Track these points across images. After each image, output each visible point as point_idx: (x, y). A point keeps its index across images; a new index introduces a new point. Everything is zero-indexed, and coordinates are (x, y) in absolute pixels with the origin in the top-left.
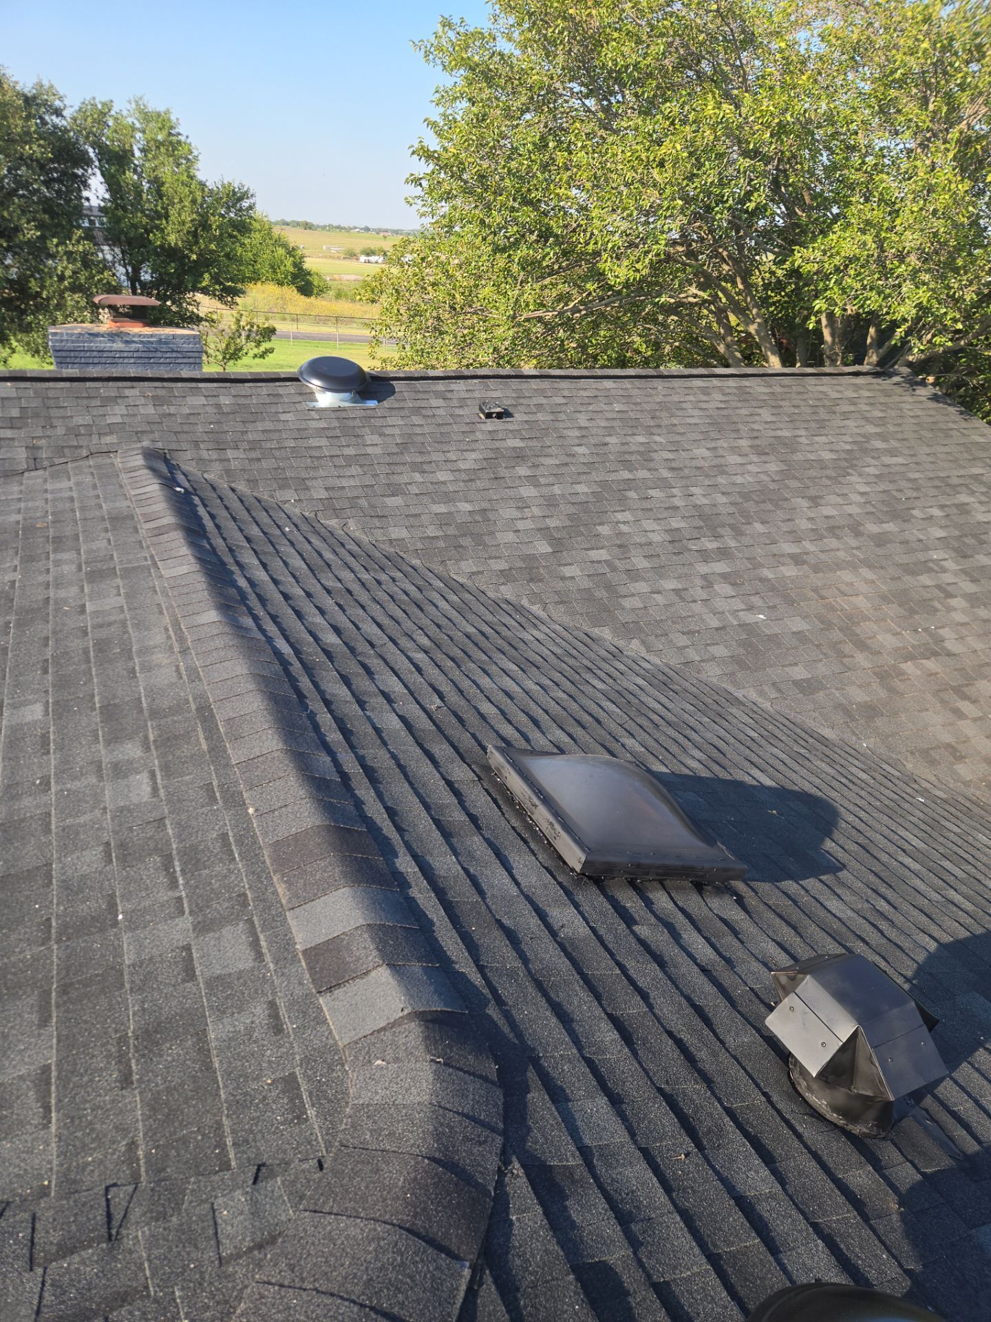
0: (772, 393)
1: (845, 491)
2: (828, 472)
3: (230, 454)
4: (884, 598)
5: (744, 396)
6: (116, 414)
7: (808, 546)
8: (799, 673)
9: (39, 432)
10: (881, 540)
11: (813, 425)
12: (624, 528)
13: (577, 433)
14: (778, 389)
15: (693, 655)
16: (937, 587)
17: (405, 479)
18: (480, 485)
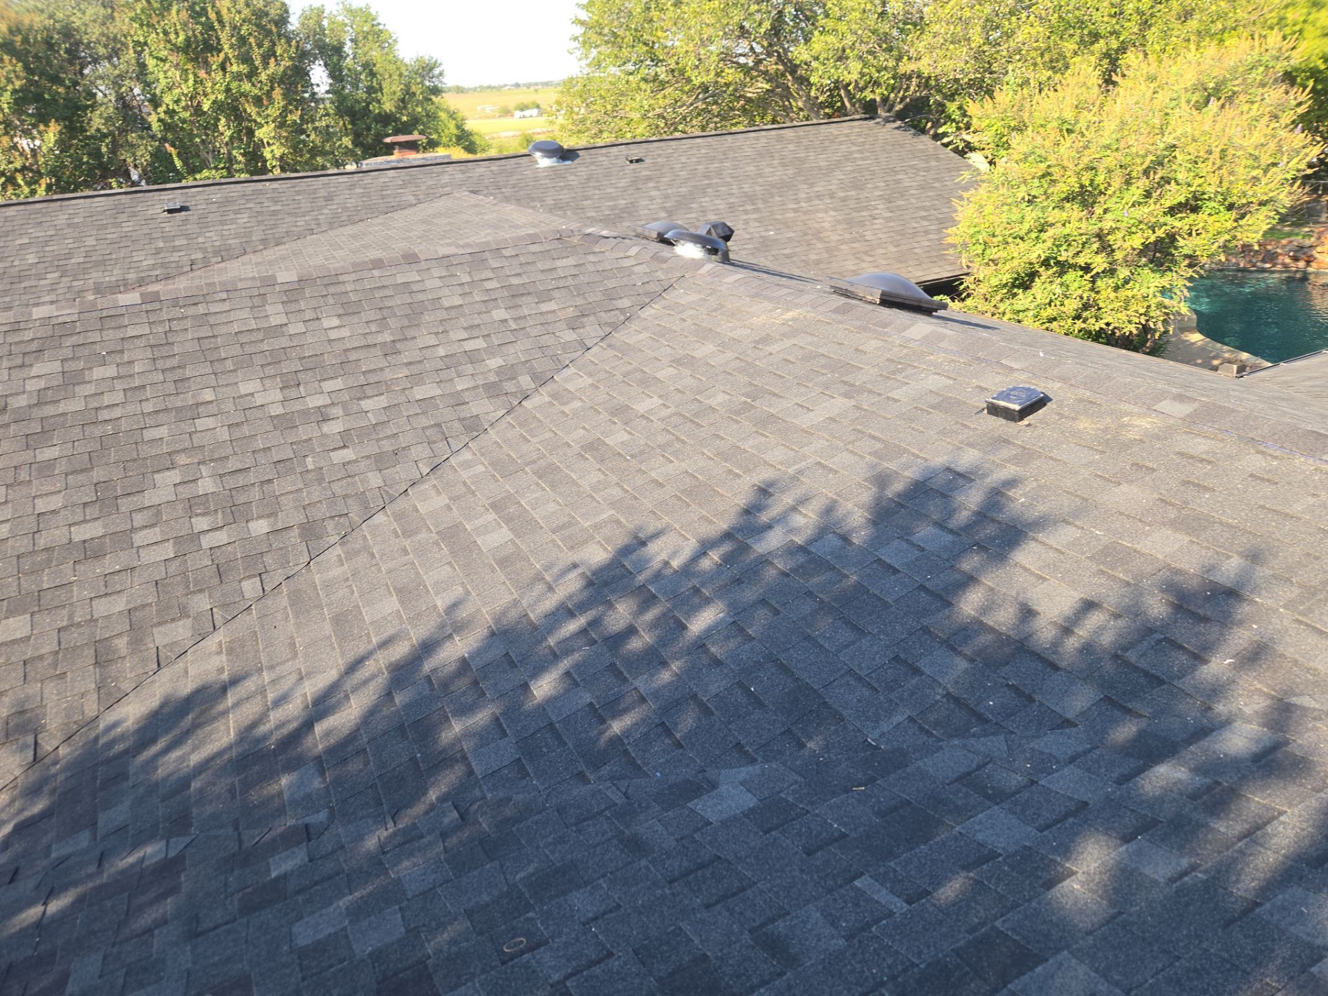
0: (797, 137)
1: (831, 179)
2: (823, 171)
3: (504, 190)
4: (839, 222)
5: (780, 139)
6: (445, 178)
7: (803, 204)
8: (786, 252)
9: (414, 189)
10: (844, 200)
11: (819, 149)
13: (680, 165)
14: (802, 133)
16: (871, 216)
17: (591, 193)
18: (629, 192)
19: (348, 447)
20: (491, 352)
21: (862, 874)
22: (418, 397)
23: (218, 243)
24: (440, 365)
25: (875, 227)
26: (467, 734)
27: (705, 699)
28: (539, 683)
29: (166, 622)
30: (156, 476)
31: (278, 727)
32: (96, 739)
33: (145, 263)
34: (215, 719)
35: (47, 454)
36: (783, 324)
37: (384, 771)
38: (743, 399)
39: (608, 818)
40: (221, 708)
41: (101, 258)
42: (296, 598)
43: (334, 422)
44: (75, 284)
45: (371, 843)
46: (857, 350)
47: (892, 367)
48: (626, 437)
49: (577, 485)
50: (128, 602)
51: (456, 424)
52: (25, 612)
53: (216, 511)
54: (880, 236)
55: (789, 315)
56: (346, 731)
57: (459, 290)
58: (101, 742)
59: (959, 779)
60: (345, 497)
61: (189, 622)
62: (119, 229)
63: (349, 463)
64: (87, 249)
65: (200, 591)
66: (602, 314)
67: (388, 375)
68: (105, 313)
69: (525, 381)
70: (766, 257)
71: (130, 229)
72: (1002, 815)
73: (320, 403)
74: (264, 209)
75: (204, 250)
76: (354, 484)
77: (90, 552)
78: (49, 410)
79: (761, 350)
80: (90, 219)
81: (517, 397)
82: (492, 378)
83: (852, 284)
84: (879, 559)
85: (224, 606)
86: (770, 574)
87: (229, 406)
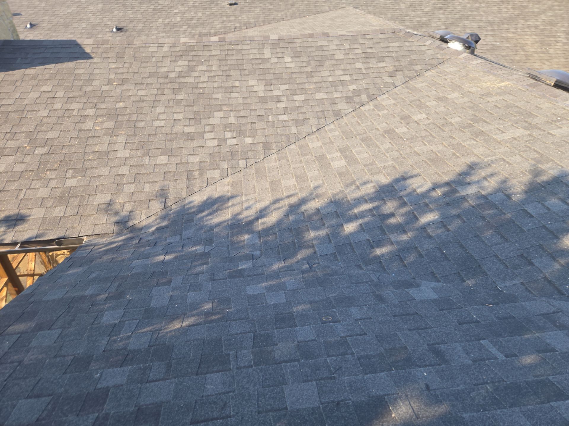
3: (369, 8)
7: (519, 30)
9: (329, 4)
13: (458, 3)
16: (555, 41)
17: (410, 13)
18: (429, 14)
19: (285, 114)
20: (352, 82)
21: (484, 339)
22: (317, 98)
23: (246, 21)
24: (329, 85)
25: (556, 47)
26: (316, 238)
27: (421, 250)
28: (348, 226)
29: (211, 169)
30: (215, 113)
31: (246, 217)
32: (184, 205)
33: (218, 26)
34: (224, 209)
35: (180, 97)
36: (499, 88)
37: (282, 243)
38: (469, 121)
39: (370, 285)
40: (227, 205)
41: (202, 22)
42: (257, 171)
43: (282, 103)
44: (192, 31)
45: (275, 267)
46: (537, 107)
47: (555, 118)
48: (405, 130)
49: (379, 148)
50: (200, 159)
51: (331, 112)
52: (166, 155)
53: (234, 131)
54: (558, 52)
55: (503, 84)
56: (270, 224)
57: (343, 52)
58: (186, 207)
59: (543, 315)
60: (281, 135)
61: (219, 171)
62: (211, 10)
63: (285, 121)
64: (199, 17)
65: (225, 161)
66: (406, 72)
67: (307, 86)
68: (205, 44)
69: (364, 98)
70: (491, 55)
71: (215, 11)
72: (562, 335)
73: (278, 94)
74: (266, 7)
75: (240, 23)
76: (285, 130)
77: (189, 137)
78: (182, 80)
79: (484, 99)
80: (201, 5)
81: (359, 104)
82: (350, 94)
83: (540, 73)
84: (524, 209)
85: (232, 168)
86: (466, 205)
87: (244, 89)
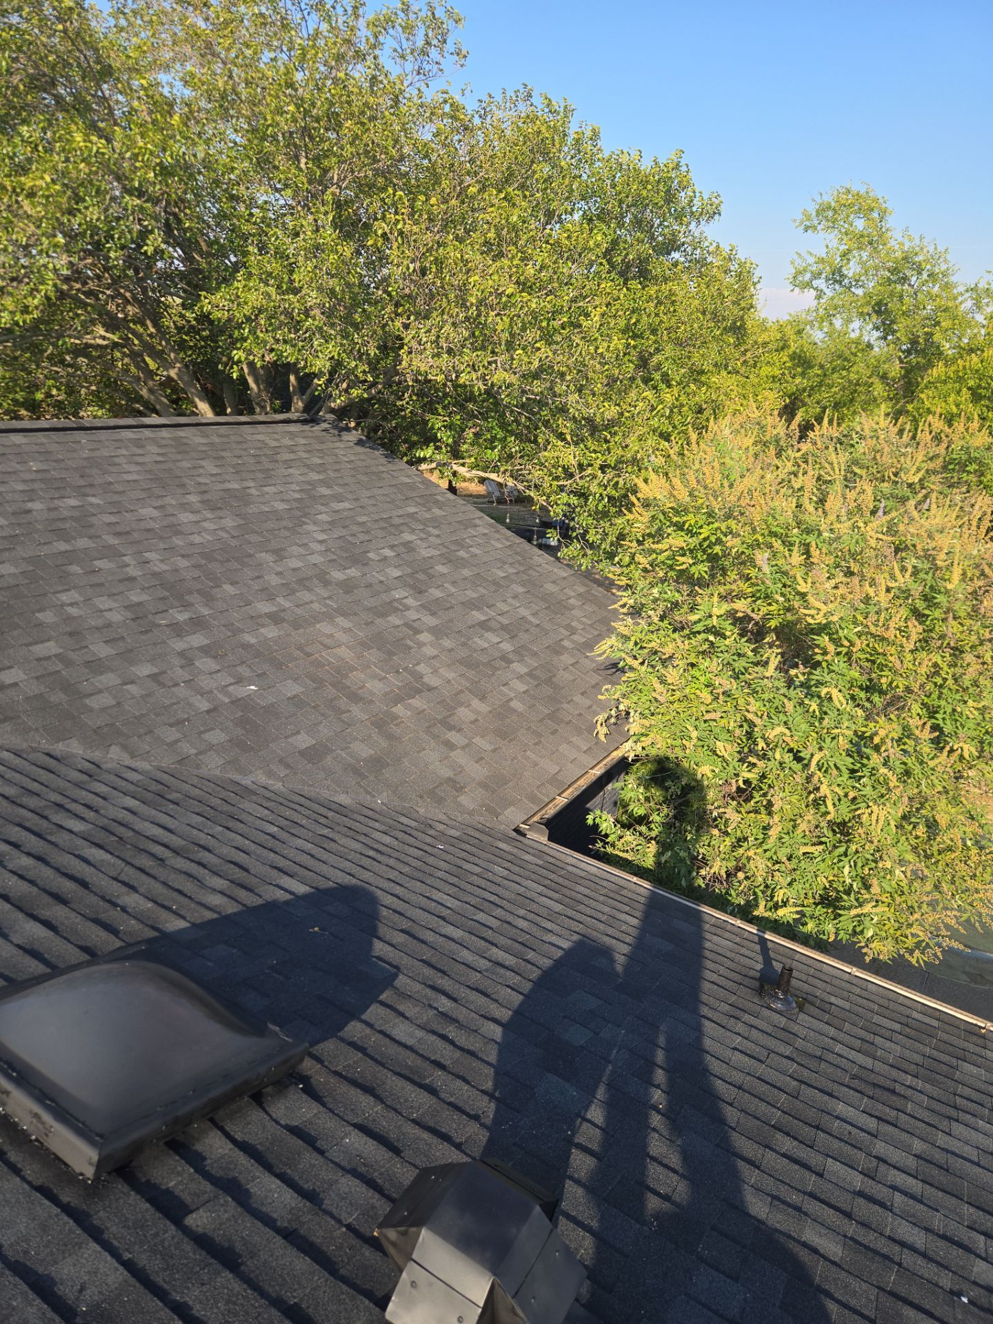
0: (211, 444)
1: (305, 541)
2: (284, 523)
4: (364, 645)
5: (182, 447)
8: (304, 741)
10: (348, 586)
11: (260, 475)
12: (73, 611)
14: (217, 440)
15: (188, 749)
